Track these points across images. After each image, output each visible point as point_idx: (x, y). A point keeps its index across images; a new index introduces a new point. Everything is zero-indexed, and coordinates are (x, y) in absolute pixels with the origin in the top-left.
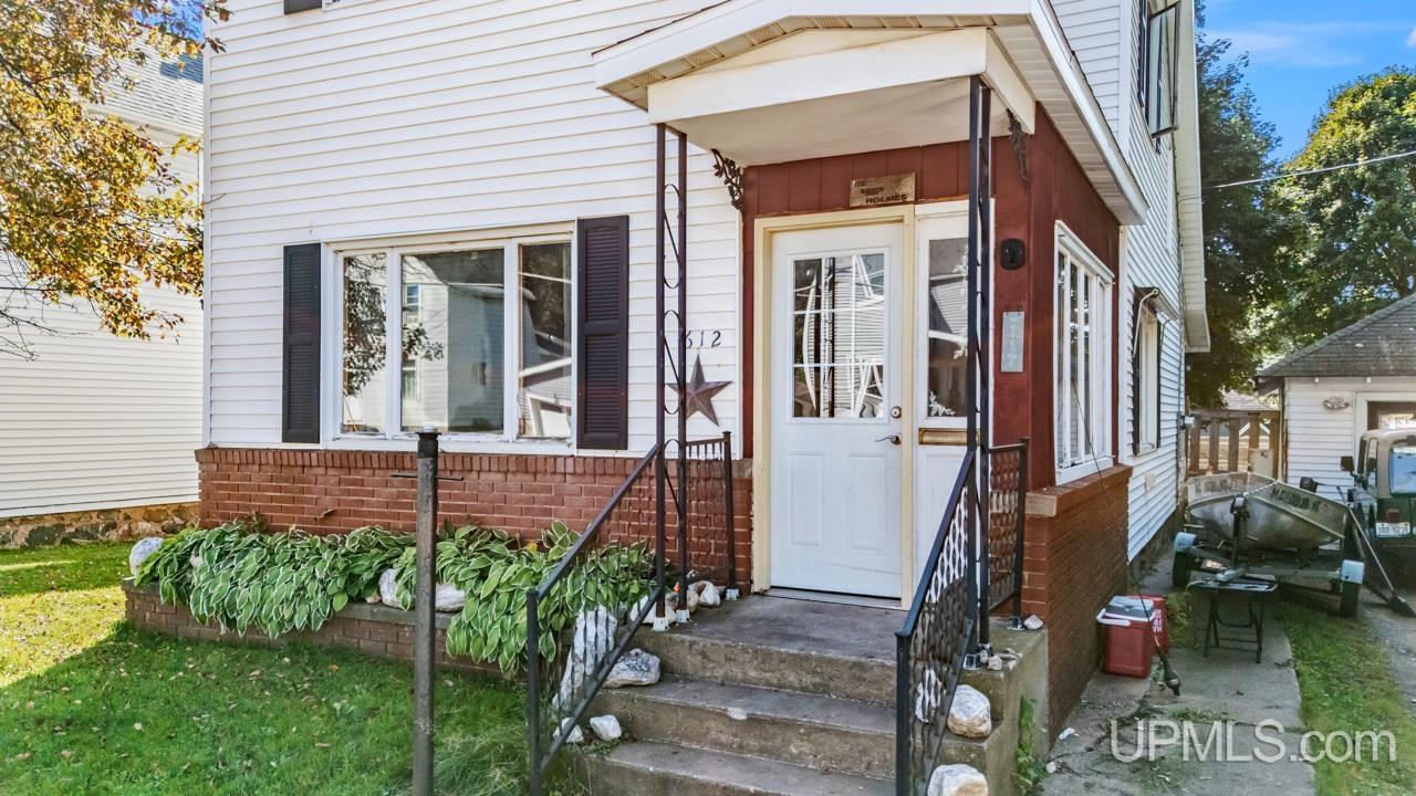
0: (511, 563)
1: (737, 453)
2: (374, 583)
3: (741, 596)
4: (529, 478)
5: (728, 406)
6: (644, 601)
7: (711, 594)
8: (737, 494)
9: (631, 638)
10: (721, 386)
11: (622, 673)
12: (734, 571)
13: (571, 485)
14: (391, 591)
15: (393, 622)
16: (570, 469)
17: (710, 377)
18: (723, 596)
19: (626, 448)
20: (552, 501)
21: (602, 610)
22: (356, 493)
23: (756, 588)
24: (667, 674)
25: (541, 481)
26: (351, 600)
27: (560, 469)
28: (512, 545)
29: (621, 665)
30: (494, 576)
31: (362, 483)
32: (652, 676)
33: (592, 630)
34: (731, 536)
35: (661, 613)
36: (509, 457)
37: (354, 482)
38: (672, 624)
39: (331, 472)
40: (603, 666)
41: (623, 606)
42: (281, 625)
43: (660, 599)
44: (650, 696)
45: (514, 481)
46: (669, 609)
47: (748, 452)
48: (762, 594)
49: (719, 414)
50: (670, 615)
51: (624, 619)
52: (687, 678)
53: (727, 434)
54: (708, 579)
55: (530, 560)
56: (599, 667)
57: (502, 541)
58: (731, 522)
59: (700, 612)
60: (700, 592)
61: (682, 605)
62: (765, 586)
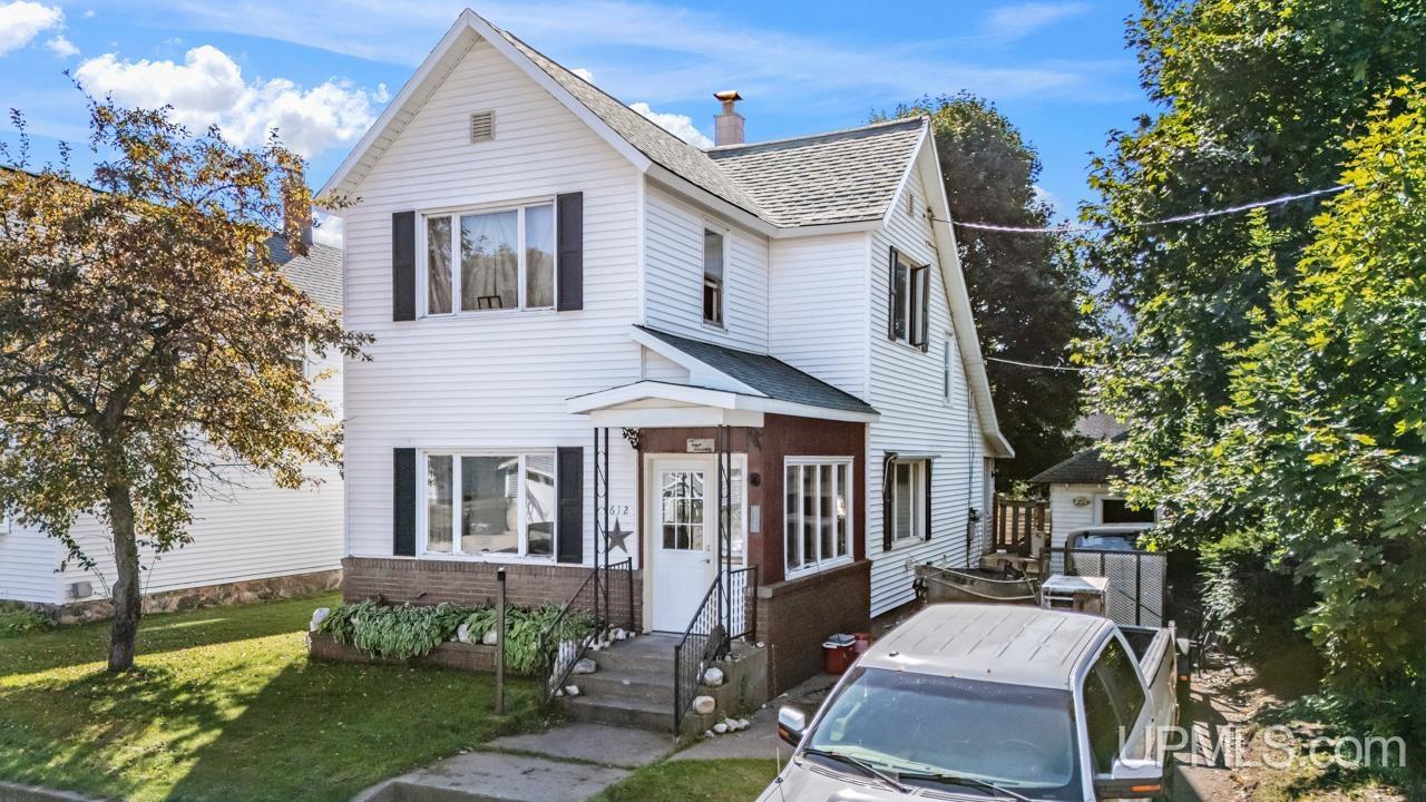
0: (524, 621)
1: (635, 566)
2: (455, 632)
3: (637, 635)
4: (533, 577)
5: (631, 542)
6: (589, 638)
7: (621, 634)
8: (635, 587)
9: (583, 654)
10: (628, 534)
11: (579, 667)
12: (633, 623)
13: (554, 581)
14: (464, 635)
15: (464, 650)
16: (553, 573)
17: (623, 529)
18: (628, 636)
19: (581, 562)
20: (543, 589)
21: (571, 643)
22: (437, 583)
23: (644, 632)
24: (598, 668)
25: (538, 579)
26: (444, 641)
27: (548, 573)
28: (524, 612)
29: (579, 665)
30: (517, 627)
31: (441, 578)
32: (592, 669)
33: (565, 650)
34: (632, 607)
35: (596, 642)
36: (522, 566)
37: (437, 578)
38: (602, 648)
39: (423, 572)
40: (572, 665)
41: (579, 640)
42: (406, 653)
43: (596, 636)
44: (592, 676)
45: (525, 578)
46: (600, 641)
47: (641, 565)
48: (647, 634)
49: (627, 547)
50: (601, 644)
51: (580, 646)
52: (607, 670)
53: (630, 559)
54: (620, 627)
55: (534, 619)
56: (569, 666)
57: (518, 609)
58: (632, 600)
59: (616, 642)
60: (616, 634)
61: (606, 639)
62: (649, 631)
